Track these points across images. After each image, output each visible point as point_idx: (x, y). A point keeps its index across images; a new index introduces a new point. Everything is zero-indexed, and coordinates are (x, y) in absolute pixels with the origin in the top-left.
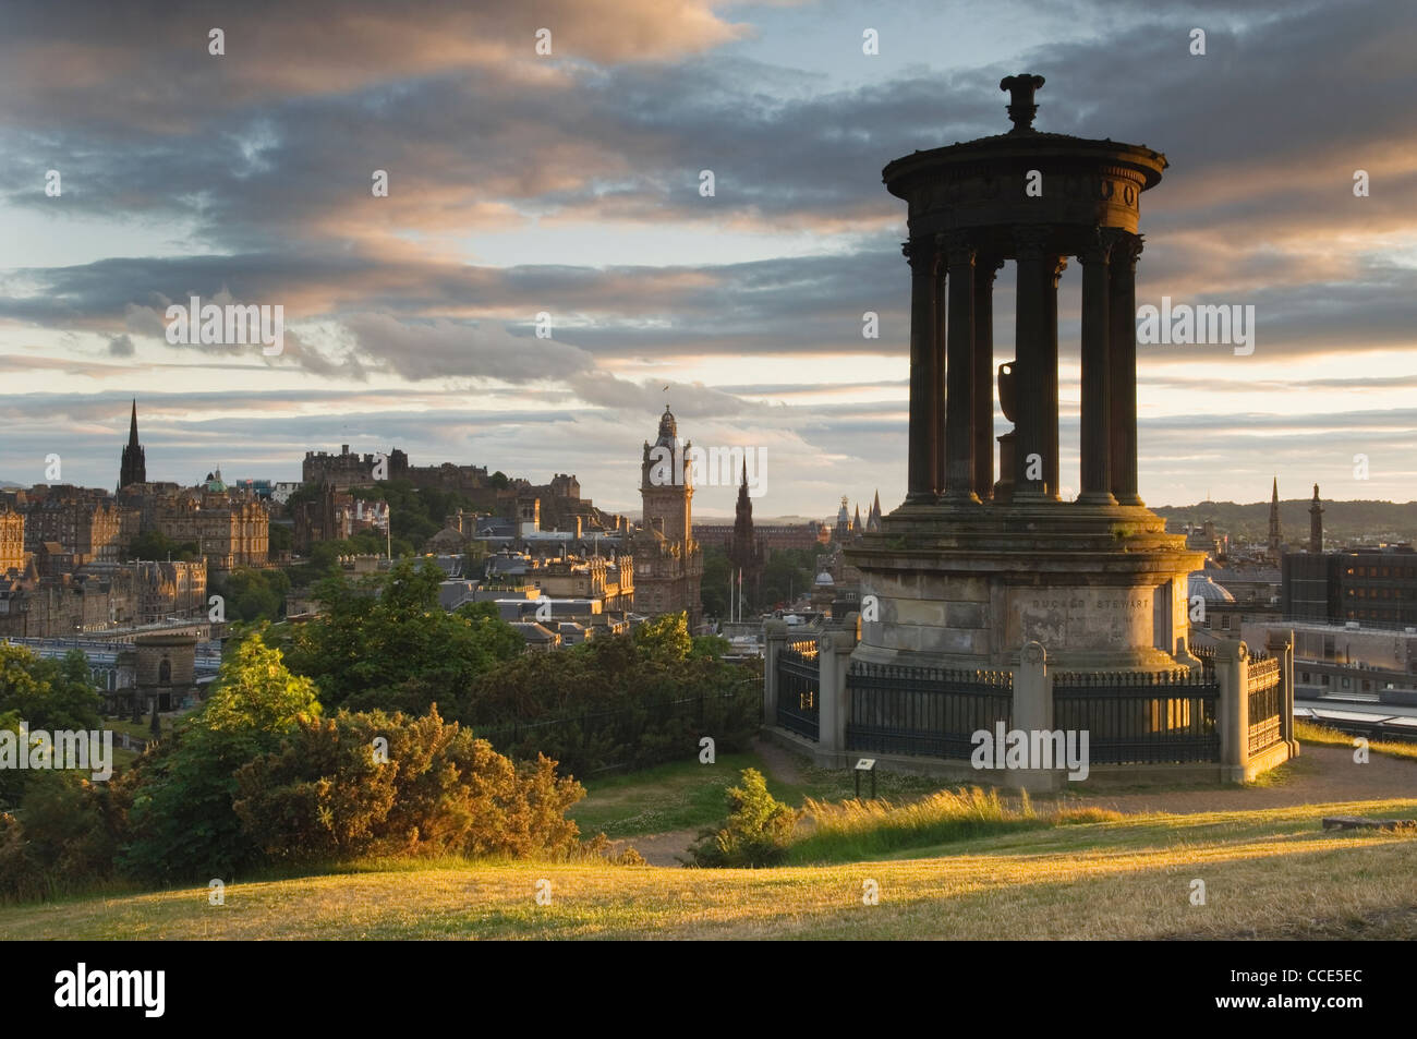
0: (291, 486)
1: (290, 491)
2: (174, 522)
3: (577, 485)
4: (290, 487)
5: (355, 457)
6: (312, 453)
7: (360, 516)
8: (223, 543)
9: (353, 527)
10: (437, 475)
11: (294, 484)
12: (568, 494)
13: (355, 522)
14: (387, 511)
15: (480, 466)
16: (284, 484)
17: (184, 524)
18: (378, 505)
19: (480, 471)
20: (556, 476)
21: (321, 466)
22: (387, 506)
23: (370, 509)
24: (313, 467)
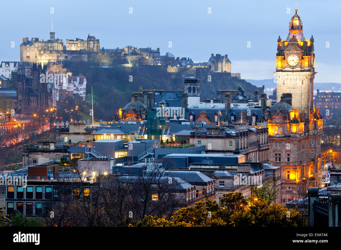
1: (12, 68)
3: (229, 62)
4: (12, 65)
5: (60, 42)
7: (65, 86)
9: (60, 95)
10: (122, 55)
11: (15, 63)
12: (222, 70)
13: (61, 90)
14: (85, 83)
16: (8, 63)
18: (78, 79)
19: (155, 52)
20: (212, 55)
21: (34, 48)
22: (85, 79)
23: (72, 82)
24: (28, 49)
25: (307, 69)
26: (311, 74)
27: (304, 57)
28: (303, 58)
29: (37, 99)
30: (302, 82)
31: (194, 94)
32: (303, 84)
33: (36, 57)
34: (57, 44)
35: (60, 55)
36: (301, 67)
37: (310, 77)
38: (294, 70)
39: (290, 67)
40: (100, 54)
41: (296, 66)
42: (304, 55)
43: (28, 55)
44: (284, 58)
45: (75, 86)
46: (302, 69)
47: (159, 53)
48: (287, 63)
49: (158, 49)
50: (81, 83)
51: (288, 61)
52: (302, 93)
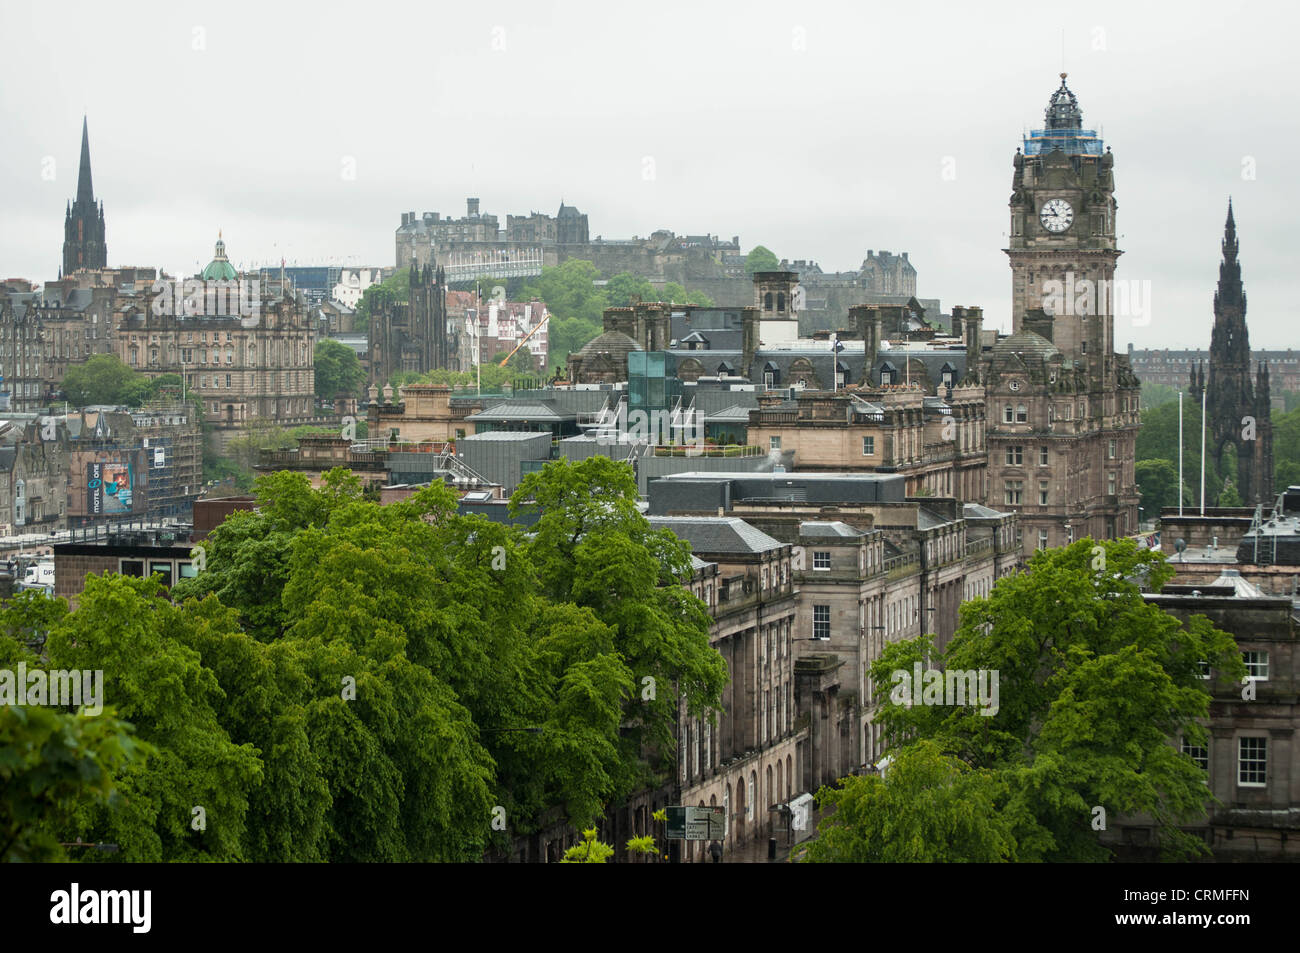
0: (368, 273)
1: (366, 283)
2: (142, 338)
3: (910, 271)
4: (366, 276)
5: (490, 223)
6: (412, 214)
7: (494, 329)
8: (228, 377)
9: (482, 350)
10: (644, 252)
11: (374, 271)
13: (484, 340)
14: (545, 320)
15: (725, 238)
16: (356, 272)
17: (158, 342)
18: (528, 309)
19: (726, 247)
20: (870, 252)
21: (427, 239)
22: (545, 311)
23: (512, 317)
24: (413, 241)
29: (421, 360)
34: (482, 226)
45: (518, 328)
47: (737, 248)
49: (736, 239)
50: (535, 320)
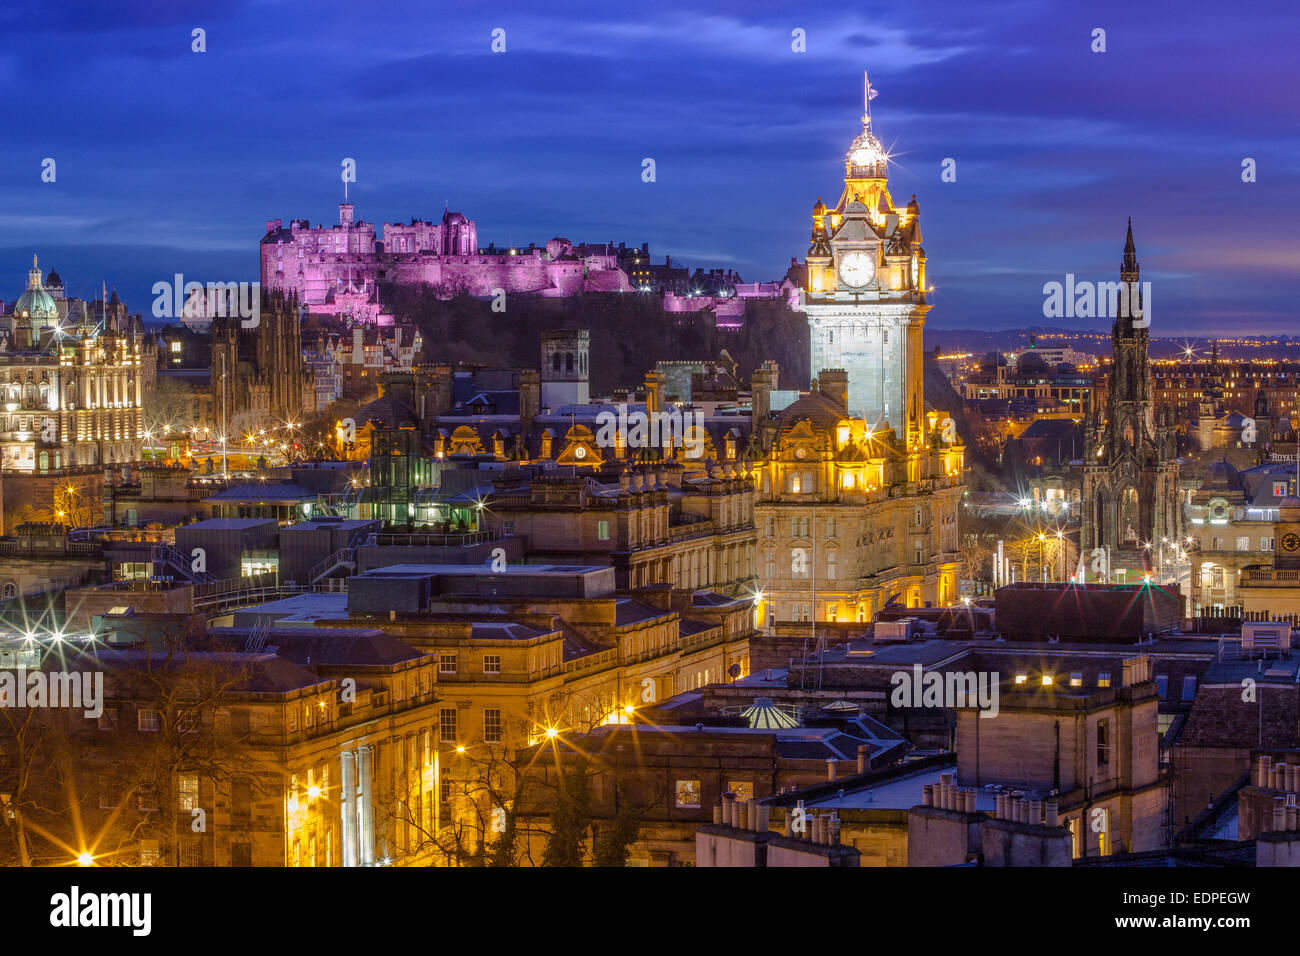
5: (365, 231)
7: (358, 355)
8: (43, 420)
9: (346, 379)
10: (538, 263)
13: (349, 367)
18: (398, 333)
21: (295, 251)
22: (417, 333)
23: (379, 341)
24: (280, 252)
25: (899, 295)
26: (909, 311)
27: (888, 258)
28: (884, 264)
29: (271, 392)
30: (886, 336)
31: (570, 373)
32: (886, 340)
33: (301, 272)
34: (357, 235)
35: (364, 266)
36: (879, 289)
37: (907, 321)
38: (861, 298)
39: (848, 288)
40: (476, 263)
41: (865, 288)
42: (888, 254)
43: (280, 269)
44: (831, 265)
45: (387, 353)
46: (882, 296)
48: (840, 278)
49: (645, 245)
50: (406, 343)
51: (842, 274)
52: (883, 370)
